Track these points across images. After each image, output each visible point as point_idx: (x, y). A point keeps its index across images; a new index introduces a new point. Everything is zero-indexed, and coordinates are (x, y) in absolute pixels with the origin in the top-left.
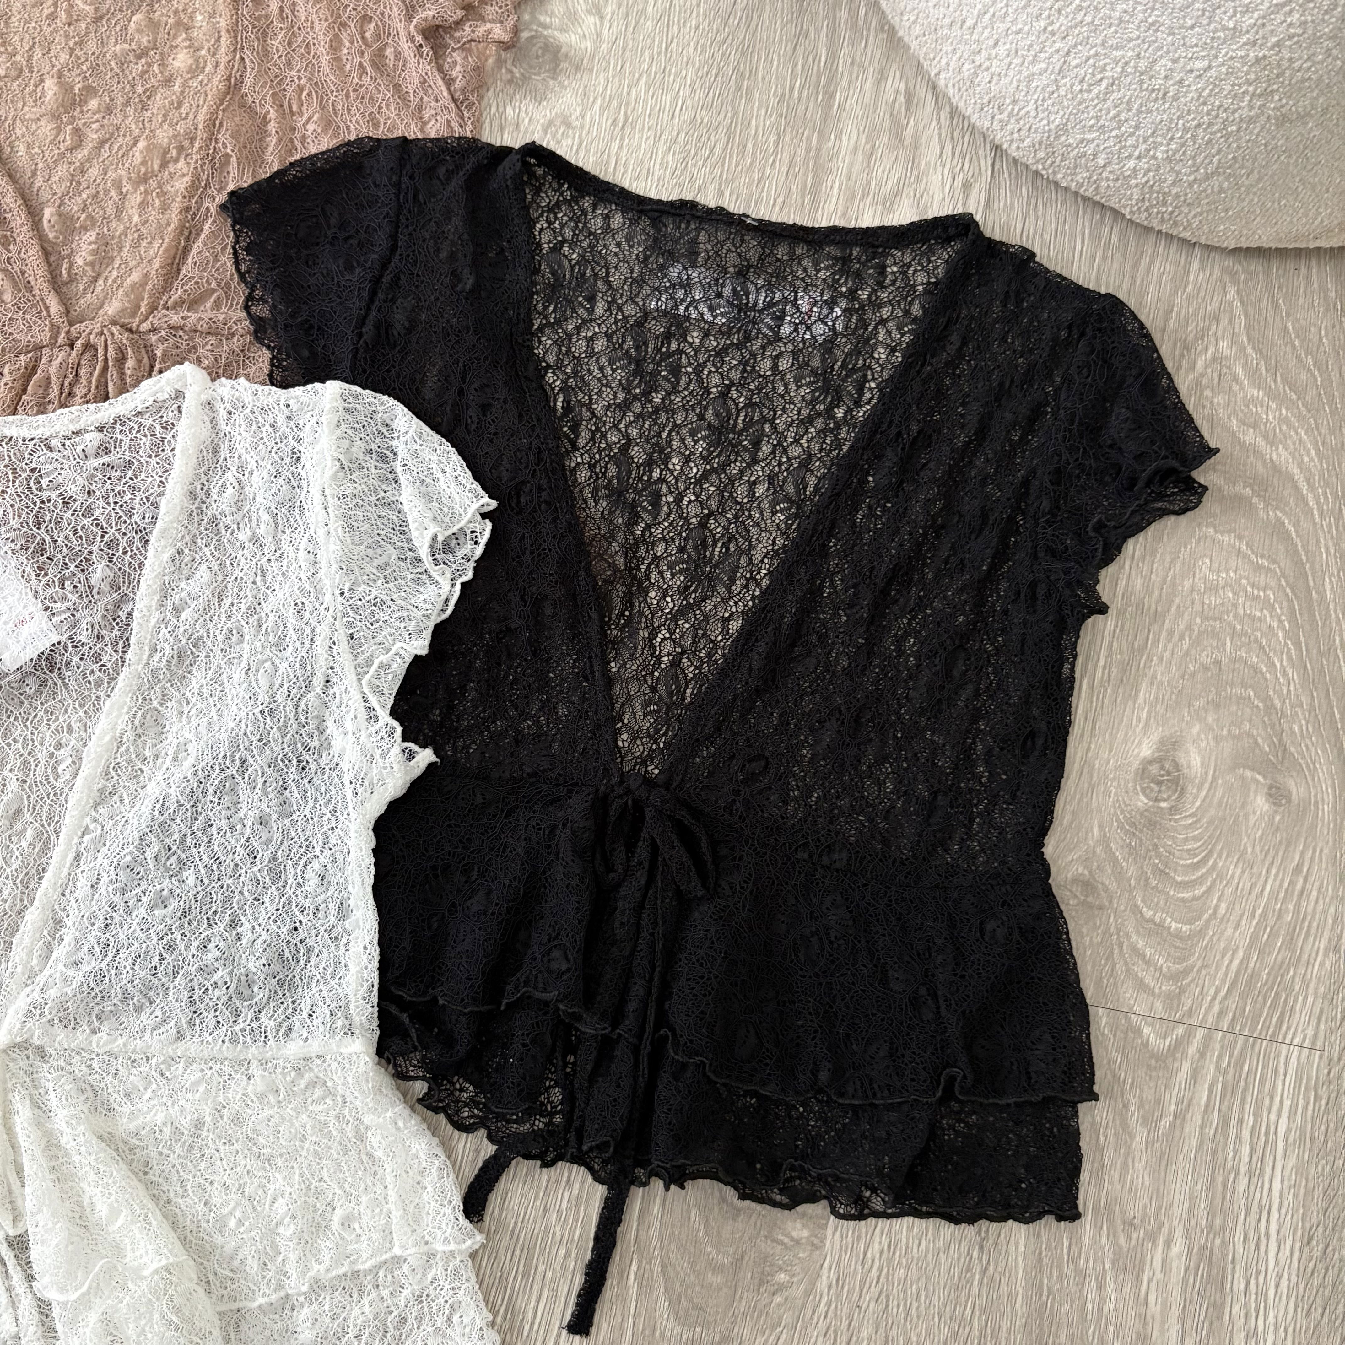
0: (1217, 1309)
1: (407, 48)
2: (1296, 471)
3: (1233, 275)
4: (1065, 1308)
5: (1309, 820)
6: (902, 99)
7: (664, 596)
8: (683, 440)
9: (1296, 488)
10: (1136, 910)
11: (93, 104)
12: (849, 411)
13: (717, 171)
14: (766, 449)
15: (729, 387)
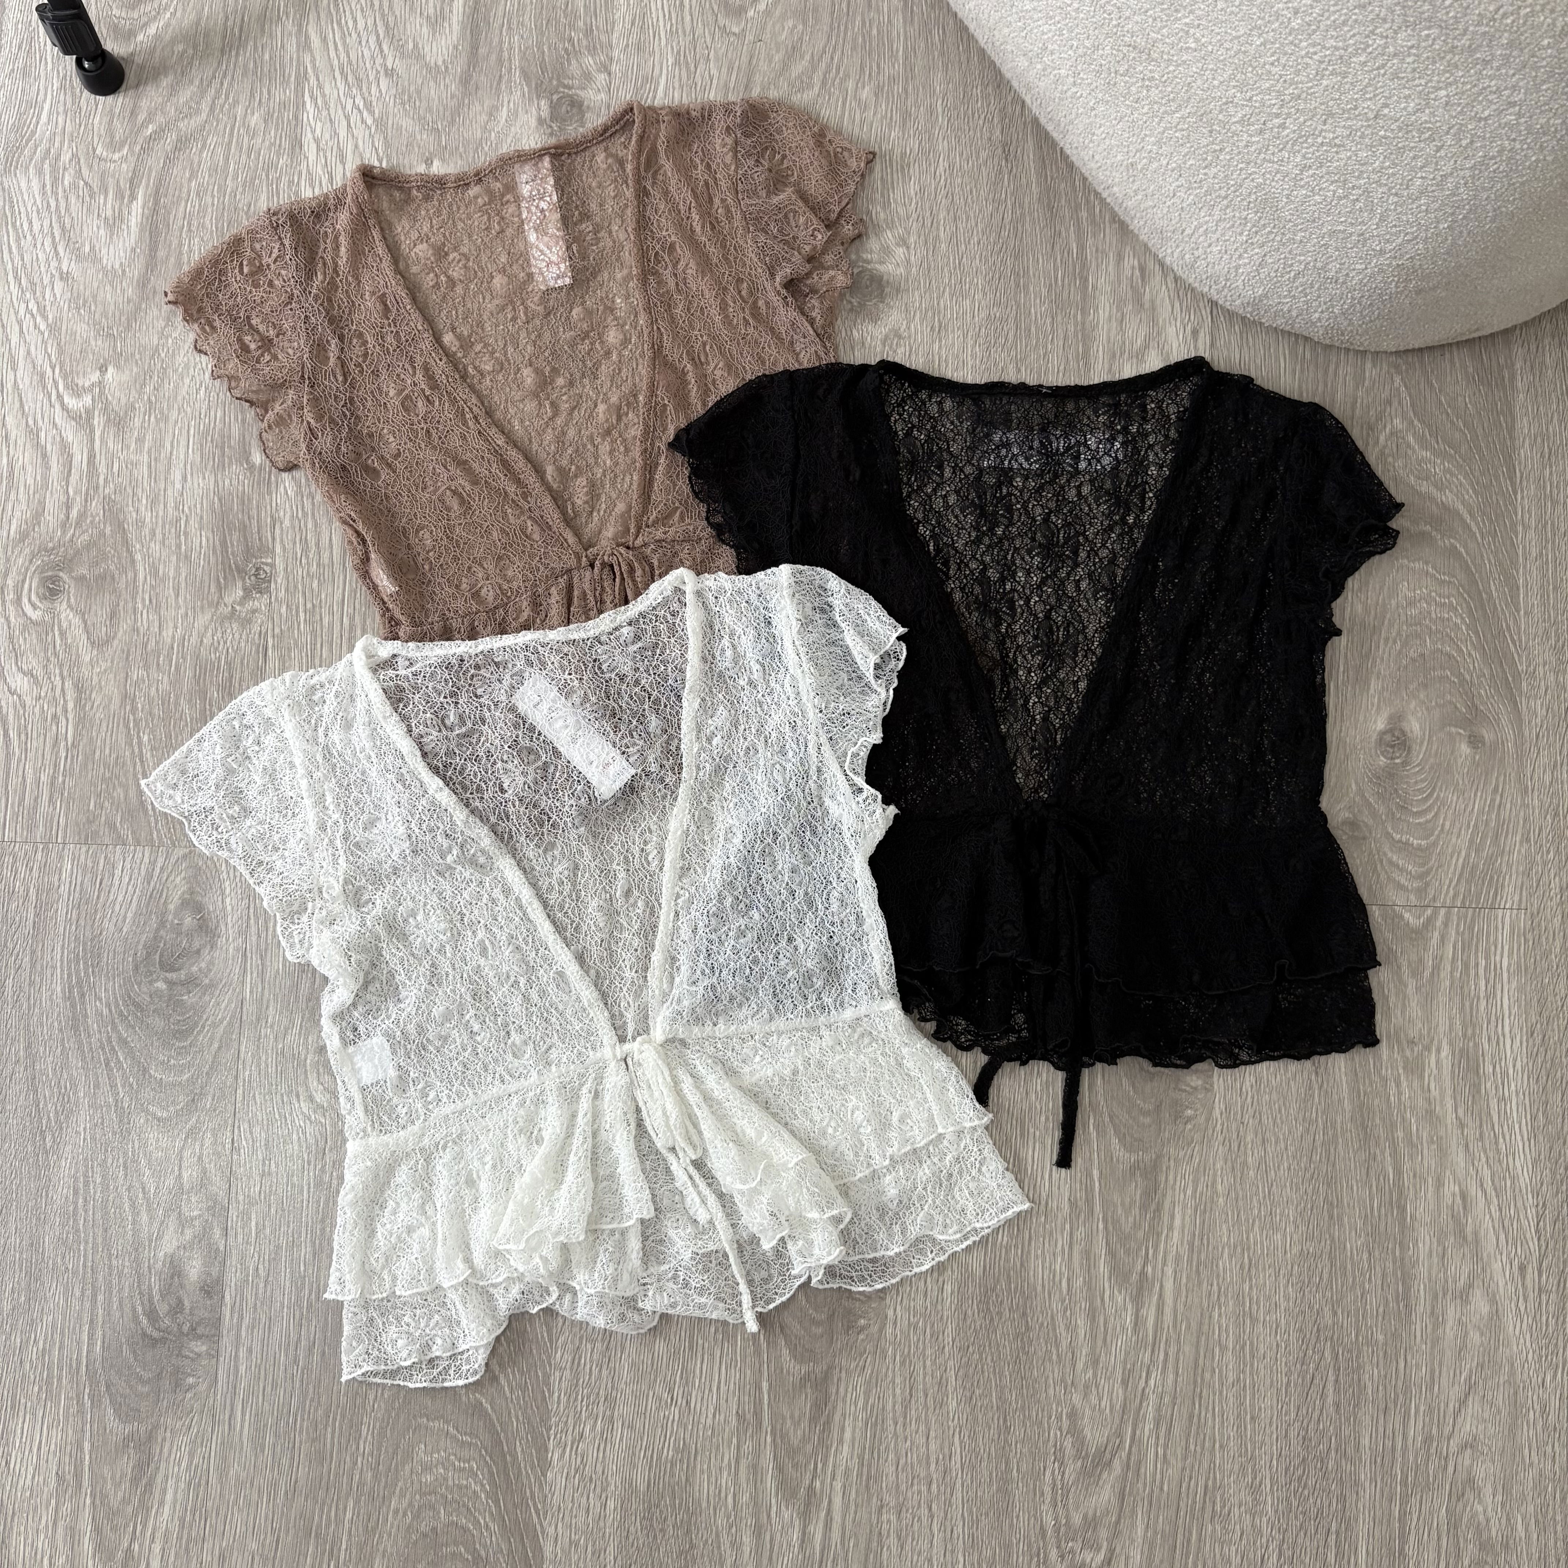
0: (1476, 1088)
1: (776, 301)
2: (1461, 507)
3: (1397, 367)
4: (1376, 1102)
5: (1499, 755)
6: (1137, 273)
7: (1029, 672)
8: (1023, 559)
9: (1463, 520)
10: (1388, 835)
11: (560, 381)
12: (1137, 517)
13: (1013, 353)
14: (1083, 555)
15: (1049, 514)
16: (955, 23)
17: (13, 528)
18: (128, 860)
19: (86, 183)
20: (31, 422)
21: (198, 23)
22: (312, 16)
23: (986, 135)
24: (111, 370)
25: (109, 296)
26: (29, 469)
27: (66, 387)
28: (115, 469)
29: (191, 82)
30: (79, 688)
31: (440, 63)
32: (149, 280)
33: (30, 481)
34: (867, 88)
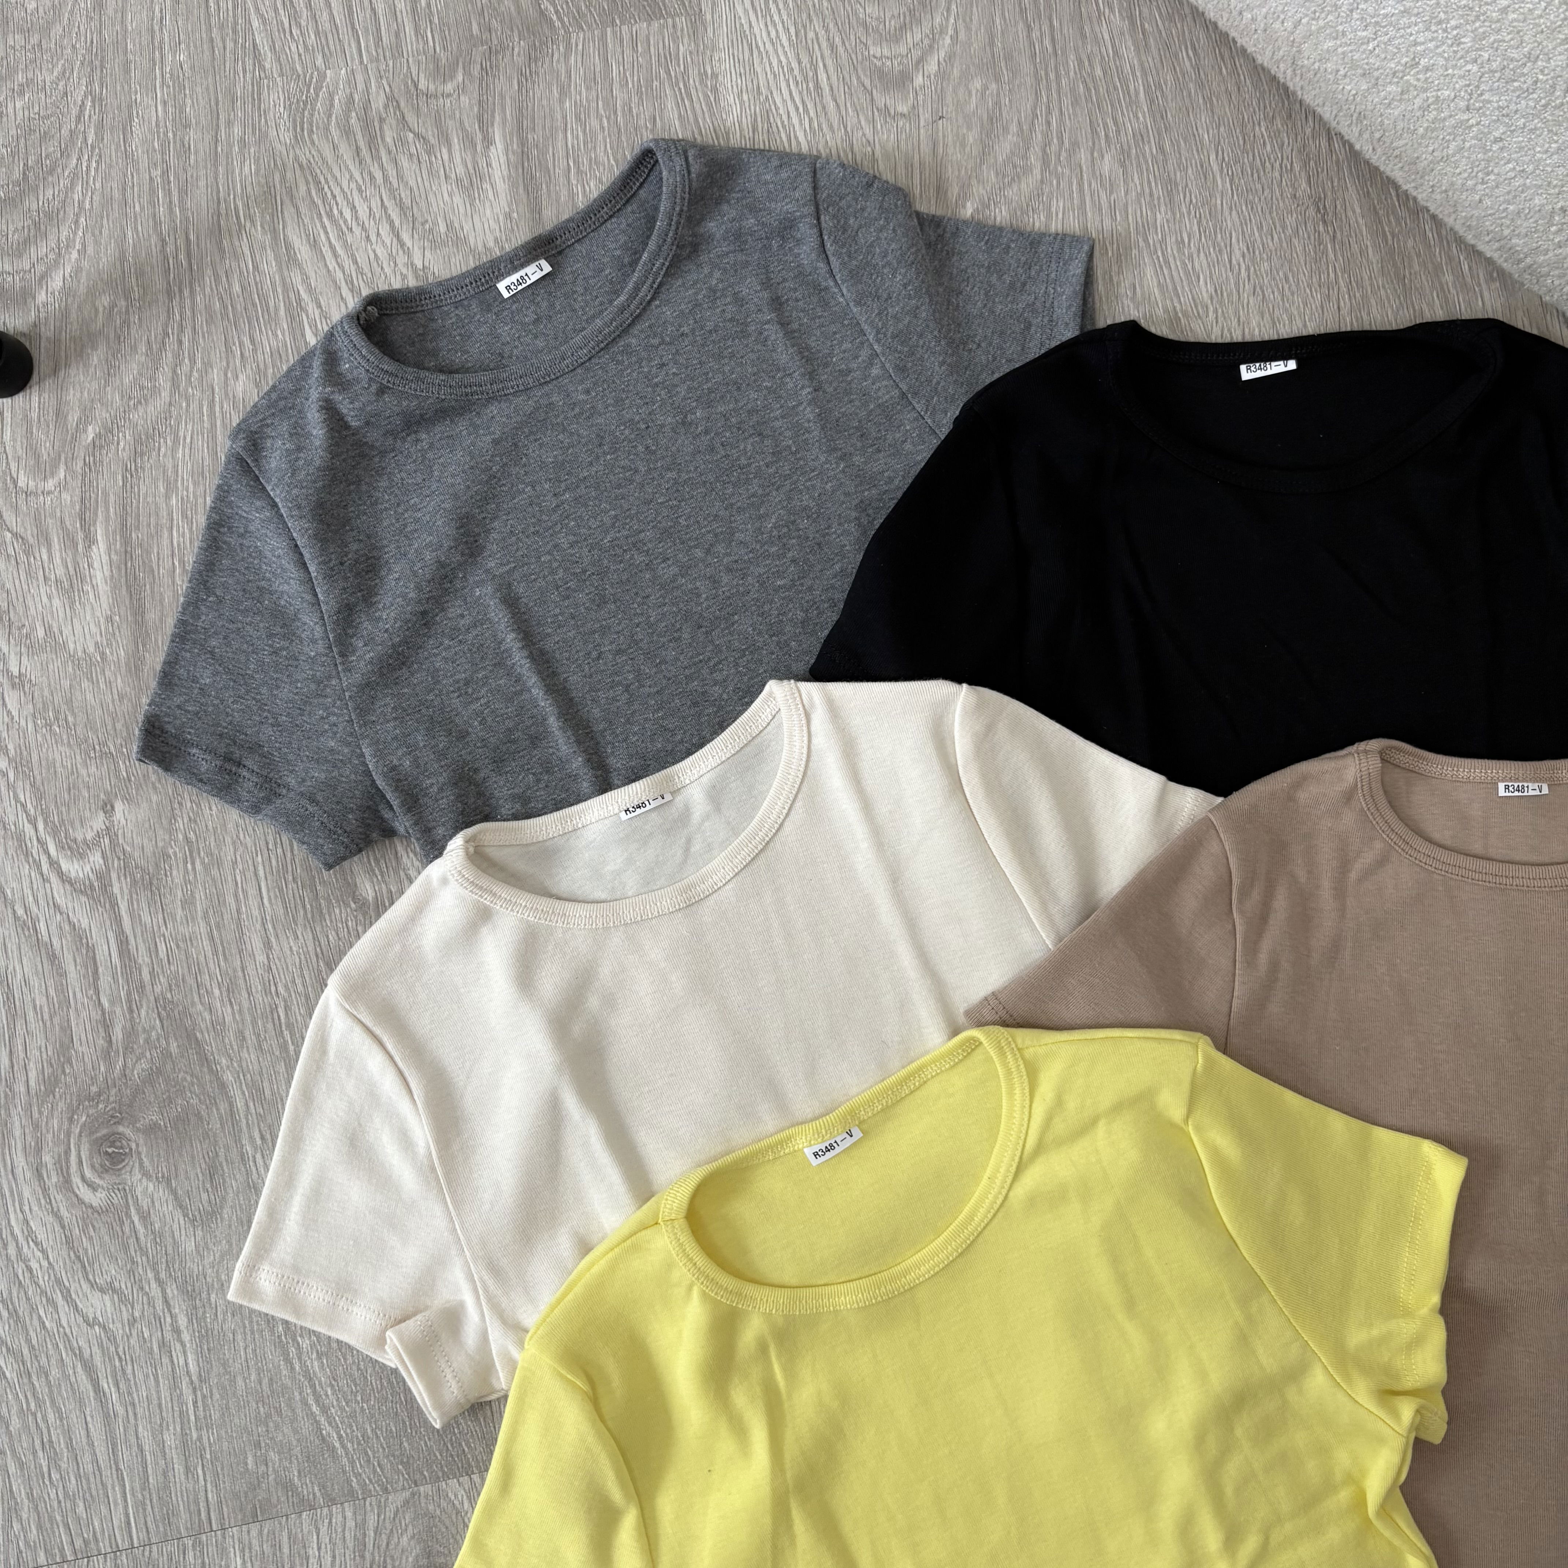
16: (1209, 37)
17: (33, 1075)
18: (324, 1530)
19: (15, 535)
20: (20, 912)
21: (122, 258)
22: (289, 211)
23: (1288, 192)
24: (119, 806)
25: (89, 696)
26: (35, 982)
27: (60, 847)
28: (162, 953)
29: (134, 349)
30: (190, 1294)
31: (491, 244)
32: (142, 660)
33: (41, 1000)
34: (1107, 158)
